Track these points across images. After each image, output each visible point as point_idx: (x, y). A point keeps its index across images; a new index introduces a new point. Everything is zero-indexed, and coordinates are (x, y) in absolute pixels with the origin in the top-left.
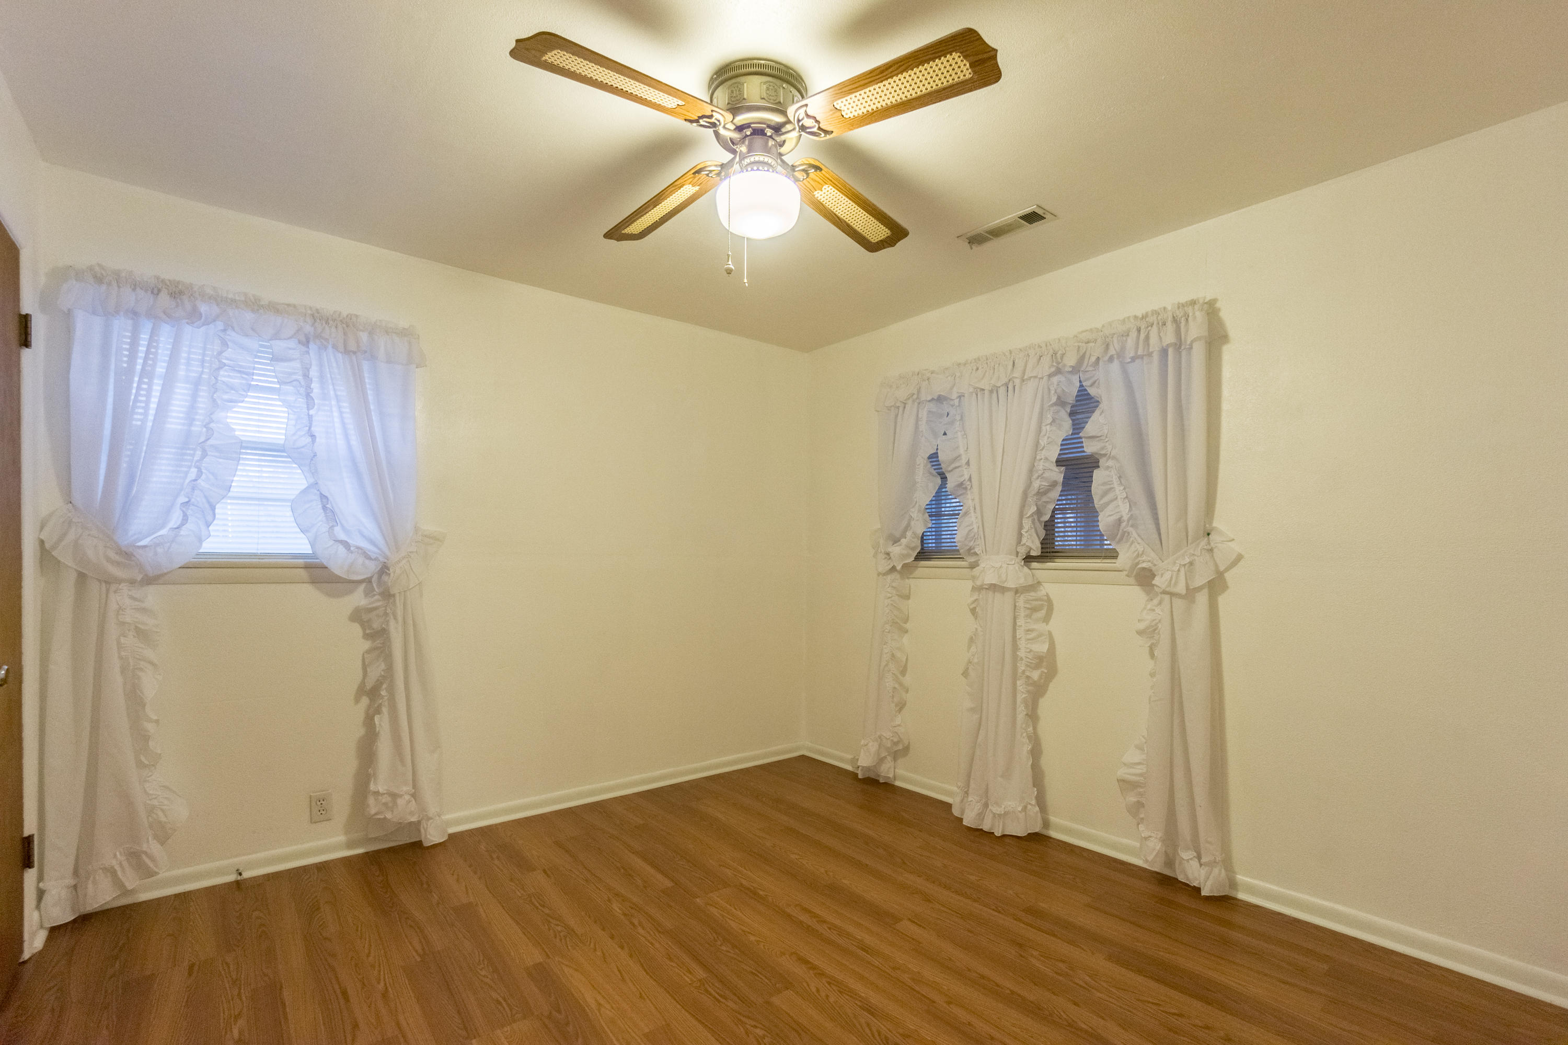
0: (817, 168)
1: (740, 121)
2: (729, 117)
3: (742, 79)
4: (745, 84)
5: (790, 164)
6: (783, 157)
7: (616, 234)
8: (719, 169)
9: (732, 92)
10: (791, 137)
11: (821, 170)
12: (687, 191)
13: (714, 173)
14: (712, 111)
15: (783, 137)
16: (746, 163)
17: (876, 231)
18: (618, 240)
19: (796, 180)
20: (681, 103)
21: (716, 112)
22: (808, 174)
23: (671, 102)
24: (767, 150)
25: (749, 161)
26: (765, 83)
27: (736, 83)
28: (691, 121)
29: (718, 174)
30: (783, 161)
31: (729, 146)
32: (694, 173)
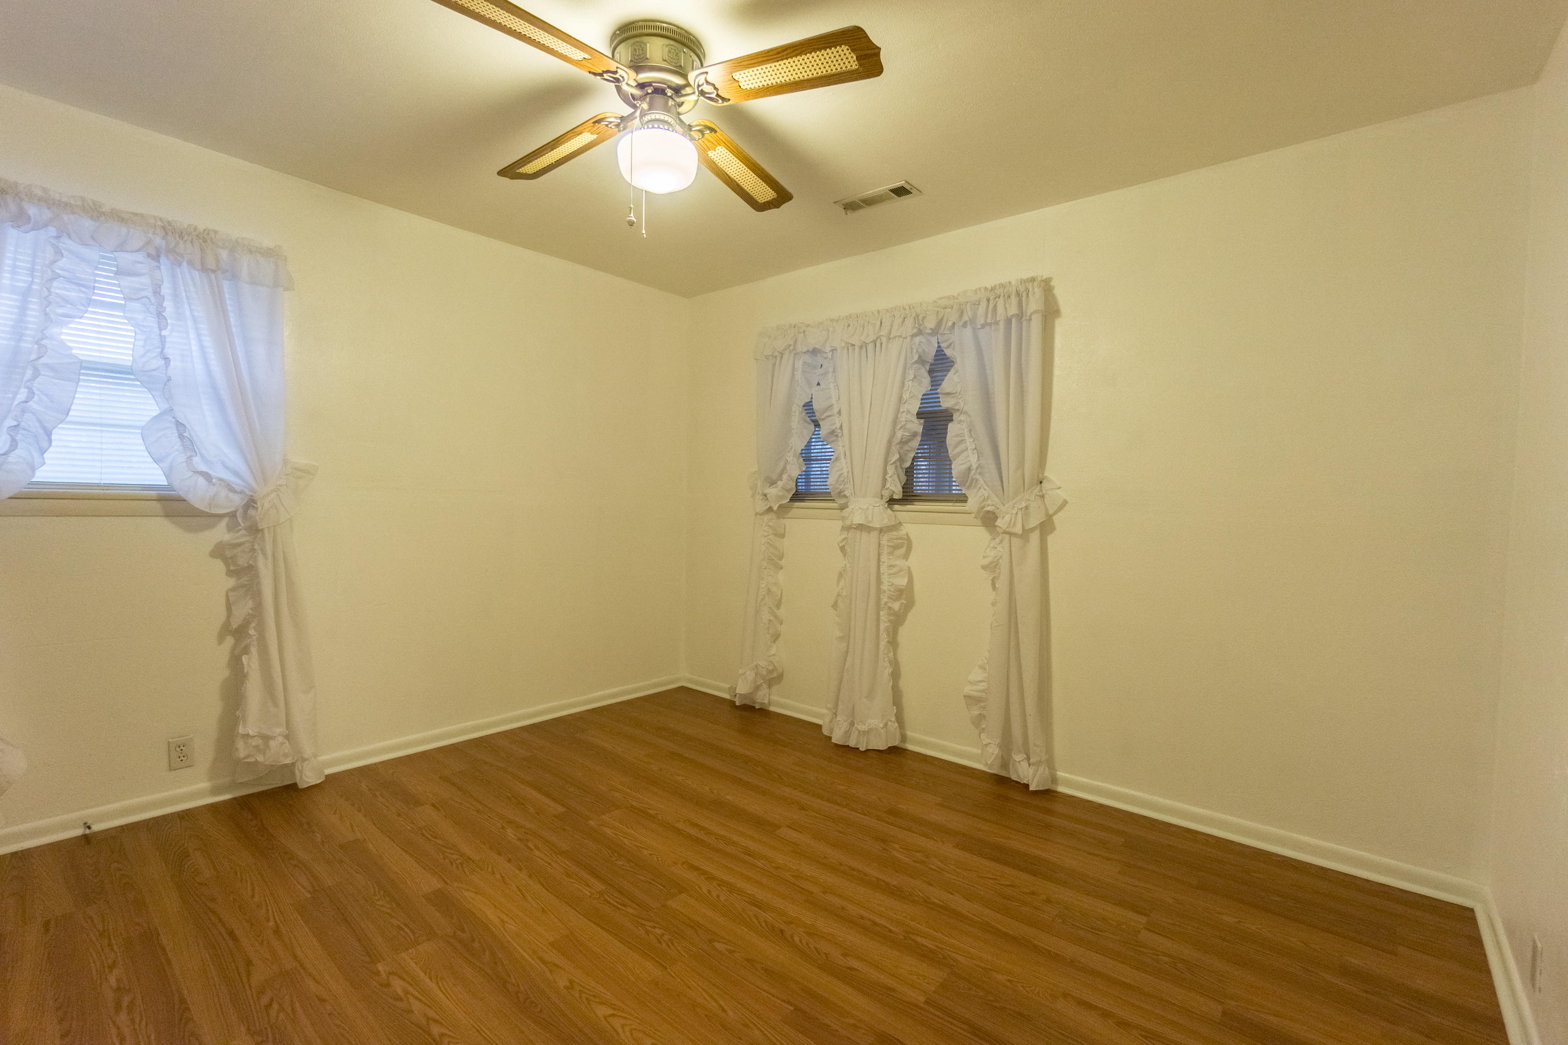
0: (712, 130)
1: (642, 79)
2: (632, 74)
3: (645, 39)
4: (648, 44)
5: (687, 124)
6: (681, 117)
7: (510, 172)
8: (619, 121)
9: (635, 50)
10: (689, 98)
11: (716, 132)
12: (586, 138)
13: (613, 124)
14: (617, 68)
15: (682, 99)
16: (646, 120)
17: (764, 193)
18: (512, 178)
19: (692, 139)
20: (587, 56)
21: (620, 68)
22: (703, 135)
23: (578, 55)
24: (667, 109)
25: (649, 118)
26: (667, 46)
27: (637, 42)
28: (595, 74)
29: (618, 125)
30: (680, 120)
31: (630, 100)
32: (594, 123)
